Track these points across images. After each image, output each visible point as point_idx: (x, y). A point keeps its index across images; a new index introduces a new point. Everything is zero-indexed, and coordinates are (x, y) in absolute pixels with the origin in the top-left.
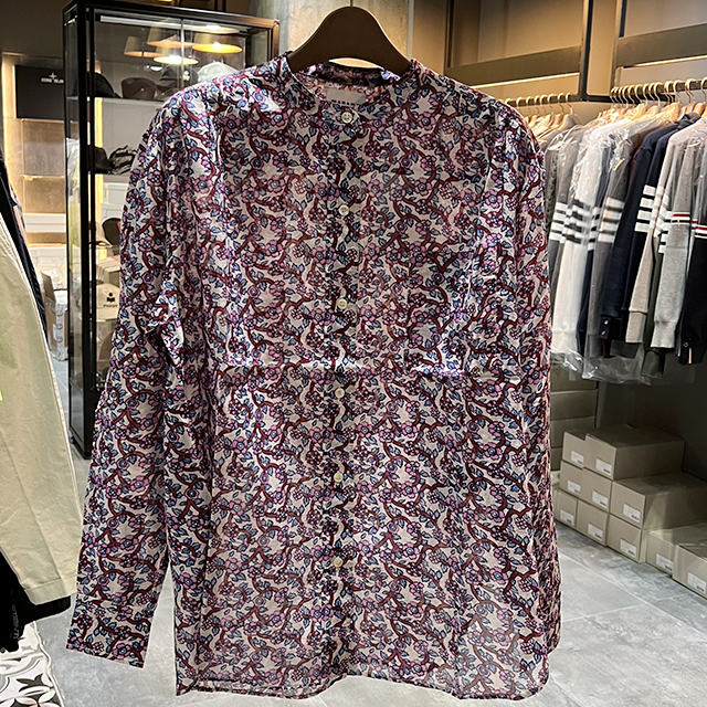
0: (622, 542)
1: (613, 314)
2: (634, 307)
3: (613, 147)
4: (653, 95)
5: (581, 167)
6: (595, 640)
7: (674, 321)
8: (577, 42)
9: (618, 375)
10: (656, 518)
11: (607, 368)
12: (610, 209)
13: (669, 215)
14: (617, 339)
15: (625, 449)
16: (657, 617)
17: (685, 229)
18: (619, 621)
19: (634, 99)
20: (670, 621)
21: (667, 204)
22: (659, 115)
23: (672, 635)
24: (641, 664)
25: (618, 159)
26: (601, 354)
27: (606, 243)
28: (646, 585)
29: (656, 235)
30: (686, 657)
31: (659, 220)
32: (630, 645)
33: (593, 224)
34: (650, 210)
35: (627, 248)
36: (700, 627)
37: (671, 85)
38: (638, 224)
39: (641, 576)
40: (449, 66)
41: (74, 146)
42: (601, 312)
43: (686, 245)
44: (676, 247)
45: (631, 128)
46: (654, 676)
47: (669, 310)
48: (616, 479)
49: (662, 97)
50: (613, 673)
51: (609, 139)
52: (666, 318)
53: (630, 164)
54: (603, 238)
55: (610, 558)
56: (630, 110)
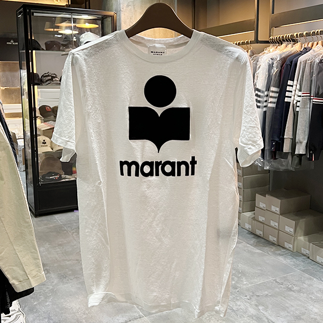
0: (286, 243)
1: (277, 139)
2: (286, 136)
3: (273, 64)
4: (289, 39)
5: (258, 73)
6: (277, 290)
7: (305, 142)
8: (253, 17)
9: (280, 167)
10: (300, 231)
11: (275, 164)
12: (273, 92)
13: (300, 94)
14: (279, 150)
15: (285, 200)
16: (305, 277)
17: (307, 99)
18: (288, 280)
19: (280, 42)
20: (310, 279)
21: (299, 88)
22: (292, 49)
23: (312, 285)
24: (300, 300)
25: (275, 69)
26: (272, 158)
27: (271, 107)
28: (298, 262)
29: (294, 103)
30: (319, 296)
31: (296, 96)
32: (293, 291)
33: (265, 99)
34: (291, 92)
35: (282, 108)
37: (297, 35)
38: (286, 98)
39: (295, 258)
41: (24, 73)
42: (271, 139)
43: (309, 107)
44: (305, 108)
45: (281, 55)
46: (306, 305)
47: (303, 136)
49: (293, 40)
50: (287, 305)
51: (270, 60)
52: (301, 140)
53: (281, 71)
54: (270, 105)
55: (280, 250)
56: (279, 47)
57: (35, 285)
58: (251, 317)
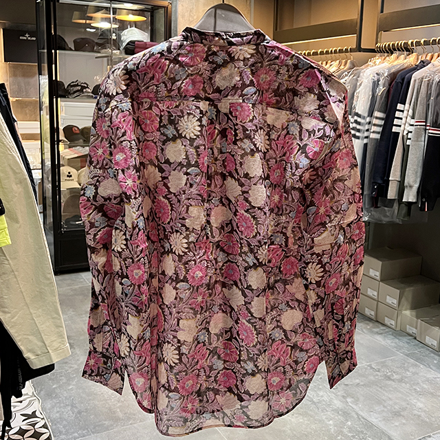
0: (386, 318)
1: (380, 182)
2: (392, 177)
3: (378, 80)
4: (402, 48)
5: (359, 93)
6: (372, 378)
7: (417, 185)
8: (355, 16)
9: (383, 218)
10: (405, 303)
11: (376, 214)
12: (377, 118)
13: (413, 122)
14: (382, 196)
15: (387, 262)
16: (409, 363)
17: (422, 130)
18: (386, 366)
19: (390, 51)
20: (416, 365)
21: (411, 115)
22: (405, 61)
23: (418, 374)
24: (400, 392)
25: (381, 88)
26: (372, 206)
27: (375, 139)
28: (401, 344)
29: (405, 134)
30: (426, 387)
31: (407, 125)
32: (393, 380)
33: (367, 127)
34: (401, 119)
35: (388, 140)
36: (434, 368)
37: (412, 43)
38: (394, 127)
39: (399, 339)
40: (276, 30)
41: (44, 80)
42: (372, 181)
43: (423, 139)
44: (417, 141)
45: (389, 69)
46: (408, 399)
47: (413, 179)
48: (382, 280)
49: (407, 49)
50: (384, 398)
51: (376, 75)
52: (412, 183)
53: (389, 91)
54: (373, 136)
55: (379, 328)
56: (388, 58)
57: (57, 360)
58: (337, 411)
